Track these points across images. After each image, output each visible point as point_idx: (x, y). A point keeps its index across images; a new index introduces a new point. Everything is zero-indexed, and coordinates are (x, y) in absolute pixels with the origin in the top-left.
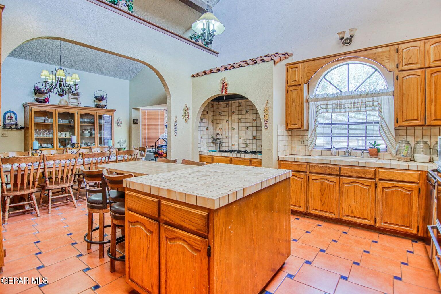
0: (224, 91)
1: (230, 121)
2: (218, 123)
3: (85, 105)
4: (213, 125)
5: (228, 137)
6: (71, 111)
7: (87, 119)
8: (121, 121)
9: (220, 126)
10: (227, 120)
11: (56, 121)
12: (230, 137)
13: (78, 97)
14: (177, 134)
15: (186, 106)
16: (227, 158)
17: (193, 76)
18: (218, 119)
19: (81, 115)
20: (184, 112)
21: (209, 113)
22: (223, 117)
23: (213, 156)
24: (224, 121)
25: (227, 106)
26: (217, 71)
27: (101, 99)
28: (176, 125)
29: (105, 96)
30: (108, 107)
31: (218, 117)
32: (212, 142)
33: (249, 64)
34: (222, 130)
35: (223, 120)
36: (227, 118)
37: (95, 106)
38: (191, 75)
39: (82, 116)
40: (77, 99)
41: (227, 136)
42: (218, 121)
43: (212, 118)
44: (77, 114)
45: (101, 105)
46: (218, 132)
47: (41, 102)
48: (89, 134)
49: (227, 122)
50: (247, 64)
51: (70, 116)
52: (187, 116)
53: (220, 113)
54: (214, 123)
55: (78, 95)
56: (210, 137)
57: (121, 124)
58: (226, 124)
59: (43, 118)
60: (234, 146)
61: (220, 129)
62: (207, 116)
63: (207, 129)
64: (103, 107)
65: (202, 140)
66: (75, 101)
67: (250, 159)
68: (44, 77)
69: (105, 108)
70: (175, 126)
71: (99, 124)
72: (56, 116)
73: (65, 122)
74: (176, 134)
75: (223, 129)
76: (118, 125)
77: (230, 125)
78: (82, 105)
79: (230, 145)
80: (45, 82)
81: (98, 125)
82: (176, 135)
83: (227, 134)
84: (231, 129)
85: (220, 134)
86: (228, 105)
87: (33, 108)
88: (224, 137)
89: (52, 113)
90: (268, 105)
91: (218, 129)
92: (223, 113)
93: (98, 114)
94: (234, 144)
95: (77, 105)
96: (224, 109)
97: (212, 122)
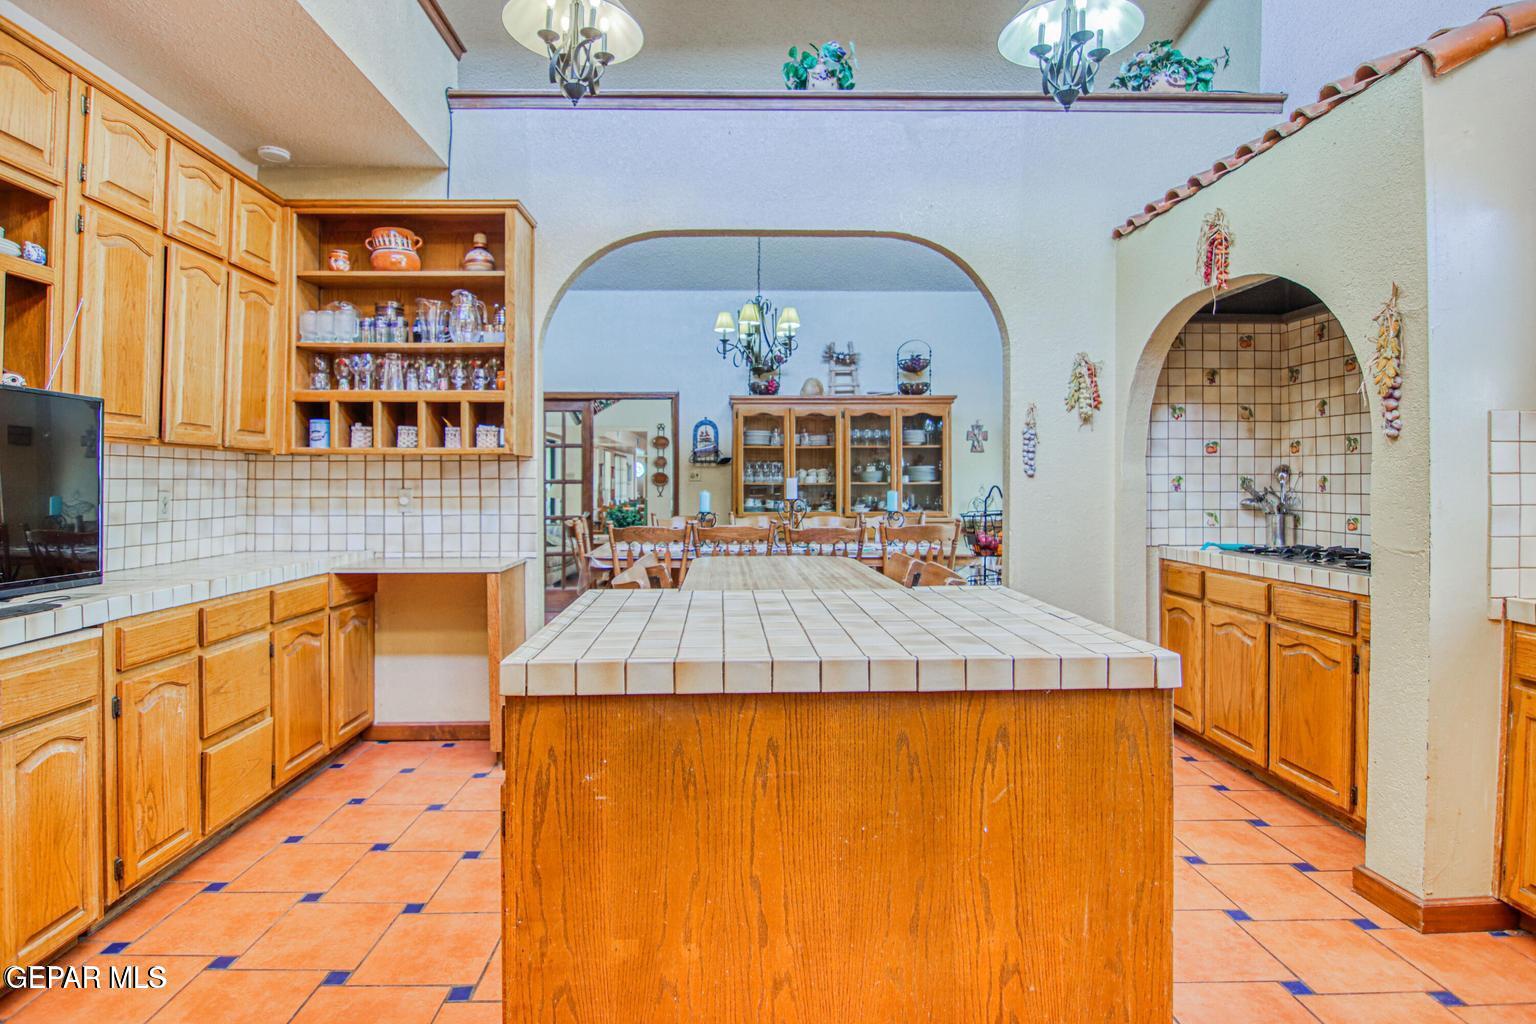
0: (1215, 273)
1: (1336, 407)
2: (1285, 417)
3: (870, 391)
4: (1252, 431)
5: (1327, 484)
6: (826, 410)
7: (873, 430)
8: (983, 430)
9: (1295, 431)
10: (1324, 403)
11: (791, 440)
12: (1336, 484)
13: (853, 367)
14: (1037, 474)
15: (1083, 359)
16: (1253, 582)
17: (1118, 235)
18: (1285, 399)
19: (853, 419)
20: (1073, 385)
21: (1225, 377)
22: (1308, 391)
23: (1207, 567)
24: (1311, 409)
25: (1321, 336)
26: (1194, 188)
27: (914, 366)
28: (1030, 438)
29: (925, 356)
30: (935, 391)
31: (1285, 391)
32: (1246, 508)
33: (1310, 114)
34: (1300, 453)
35: (1306, 405)
36: (1323, 394)
37: (897, 390)
38: (1110, 234)
39: (859, 421)
40: (850, 374)
41: (1325, 479)
42: (1285, 408)
43: (1245, 397)
44: (843, 416)
45: (912, 386)
46: (1285, 461)
47: (761, 393)
48: (879, 474)
49: (1323, 412)
50: (1300, 120)
51: (826, 424)
52: (1085, 398)
53: (1294, 373)
54: (1257, 418)
55: (853, 362)
56: (1233, 483)
57: (985, 439)
58: (1321, 422)
59: (767, 433)
60: (1358, 532)
61: (1295, 446)
62: (1211, 393)
63: (1212, 449)
64: (921, 392)
65: (1176, 496)
66: (847, 380)
67: (1354, 598)
68: (721, 330)
69: (927, 394)
70: (1027, 442)
71: (904, 444)
72: (790, 425)
73: (818, 441)
74: (1030, 472)
75: (1306, 447)
76: (973, 446)
77: (1336, 426)
78: (862, 392)
79: (1339, 523)
80: (724, 341)
81: (901, 447)
82: (1031, 476)
83: (1324, 469)
84: (1339, 445)
85: (1294, 469)
86: (1325, 331)
87: (740, 411)
88: (1311, 483)
89: (781, 418)
90: (1403, 305)
91: (1286, 445)
92: (1306, 372)
93: (899, 412)
94: (1356, 520)
95: (853, 392)
96: (1308, 352)
97: (1247, 414)
